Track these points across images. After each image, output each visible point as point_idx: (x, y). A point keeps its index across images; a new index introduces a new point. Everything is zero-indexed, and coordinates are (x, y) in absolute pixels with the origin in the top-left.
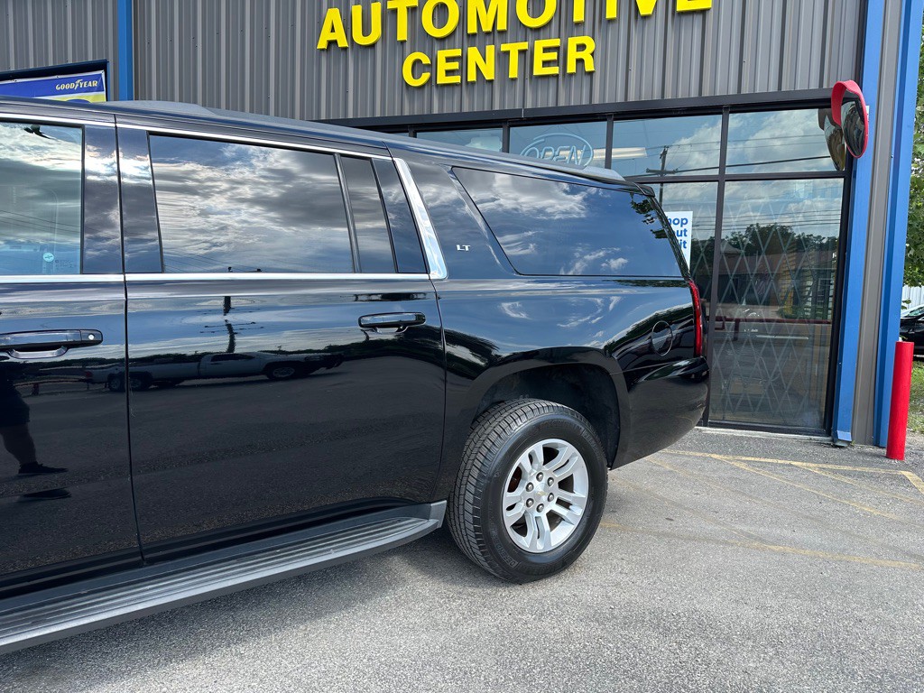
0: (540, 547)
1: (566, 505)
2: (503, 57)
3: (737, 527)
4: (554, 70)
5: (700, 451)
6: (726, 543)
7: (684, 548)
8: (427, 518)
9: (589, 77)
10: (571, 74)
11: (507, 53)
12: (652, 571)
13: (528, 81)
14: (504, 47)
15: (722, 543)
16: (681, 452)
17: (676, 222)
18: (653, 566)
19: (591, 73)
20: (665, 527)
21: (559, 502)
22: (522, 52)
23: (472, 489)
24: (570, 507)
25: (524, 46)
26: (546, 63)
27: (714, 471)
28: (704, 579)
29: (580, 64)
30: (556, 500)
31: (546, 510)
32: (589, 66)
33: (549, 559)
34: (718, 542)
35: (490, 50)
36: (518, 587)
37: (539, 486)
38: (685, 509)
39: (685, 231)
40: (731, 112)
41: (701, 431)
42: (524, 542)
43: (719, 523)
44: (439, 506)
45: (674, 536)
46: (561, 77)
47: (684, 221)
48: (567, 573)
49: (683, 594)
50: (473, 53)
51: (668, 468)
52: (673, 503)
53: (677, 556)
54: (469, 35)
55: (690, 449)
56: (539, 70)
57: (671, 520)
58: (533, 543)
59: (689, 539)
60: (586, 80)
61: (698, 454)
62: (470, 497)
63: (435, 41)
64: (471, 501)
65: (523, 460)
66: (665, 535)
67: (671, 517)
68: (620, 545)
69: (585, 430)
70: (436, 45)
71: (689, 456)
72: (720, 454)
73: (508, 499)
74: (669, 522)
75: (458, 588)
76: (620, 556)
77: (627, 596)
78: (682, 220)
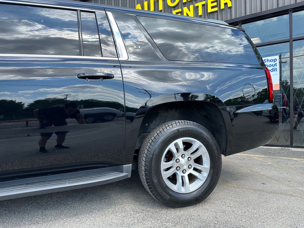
0: (183, 190)
1: (199, 171)
2: (196, 9)
3: (300, 188)
4: (216, 9)
5: (287, 157)
6: (292, 195)
7: (267, 197)
8: (122, 172)
9: (230, 10)
10: (223, 9)
11: (198, 7)
12: (245, 206)
13: (206, 15)
14: (196, 5)
15: (289, 195)
16: (278, 157)
17: (272, 61)
18: (247, 204)
19: (230, 8)
20: (261, 187)
21: (195, 169)
22: (203, 5)
23: (144, 159)
24: (202, 172)
25: (204, 3)
26: (212, 7)
27: (293, 165)
28: (274, 212)
29: (226, 5)
30: (192, 168)
31: (188, 173)
32: (229, 5)
33: (188, 197)
34: (287, 195)
35: (191, 7)
36: (172, 210)
37: (183, 161)
38: (273, 180)
39: (276, 64)
40: (293, 12)
41: (290, 149)
42: (174, 188)
43: (290, 186)
44: (128, 167)
45: (263, 191)
46: (218, 11)
47: (275, 60)
48: (200, 205)
49: (260, 219)
50: (185, 9)
51: (270, 163)
52: (268, 177)
53: (262, 200)
54: (184, 3)
55: (283, 156)
56: (210, 10)
57: (264, 184)
58: (179, 188)
59: (271, 193)
60: (229, 11)
61: (286, 158)
62: (143, 163)
63: (172, 8)
64: (144, 165)
65: (172, 147)
66: (259, 190)
67: (265, 183)
68: (233, 194)
69: (205, 134)
70: (172, 9)
71: (281, 159)
72: (297, 158)
73: (164, 165)
74: (263, 185)
75: (143, 208)
76: (231, 198)
77: (227, 218)
78: (274, 59)
